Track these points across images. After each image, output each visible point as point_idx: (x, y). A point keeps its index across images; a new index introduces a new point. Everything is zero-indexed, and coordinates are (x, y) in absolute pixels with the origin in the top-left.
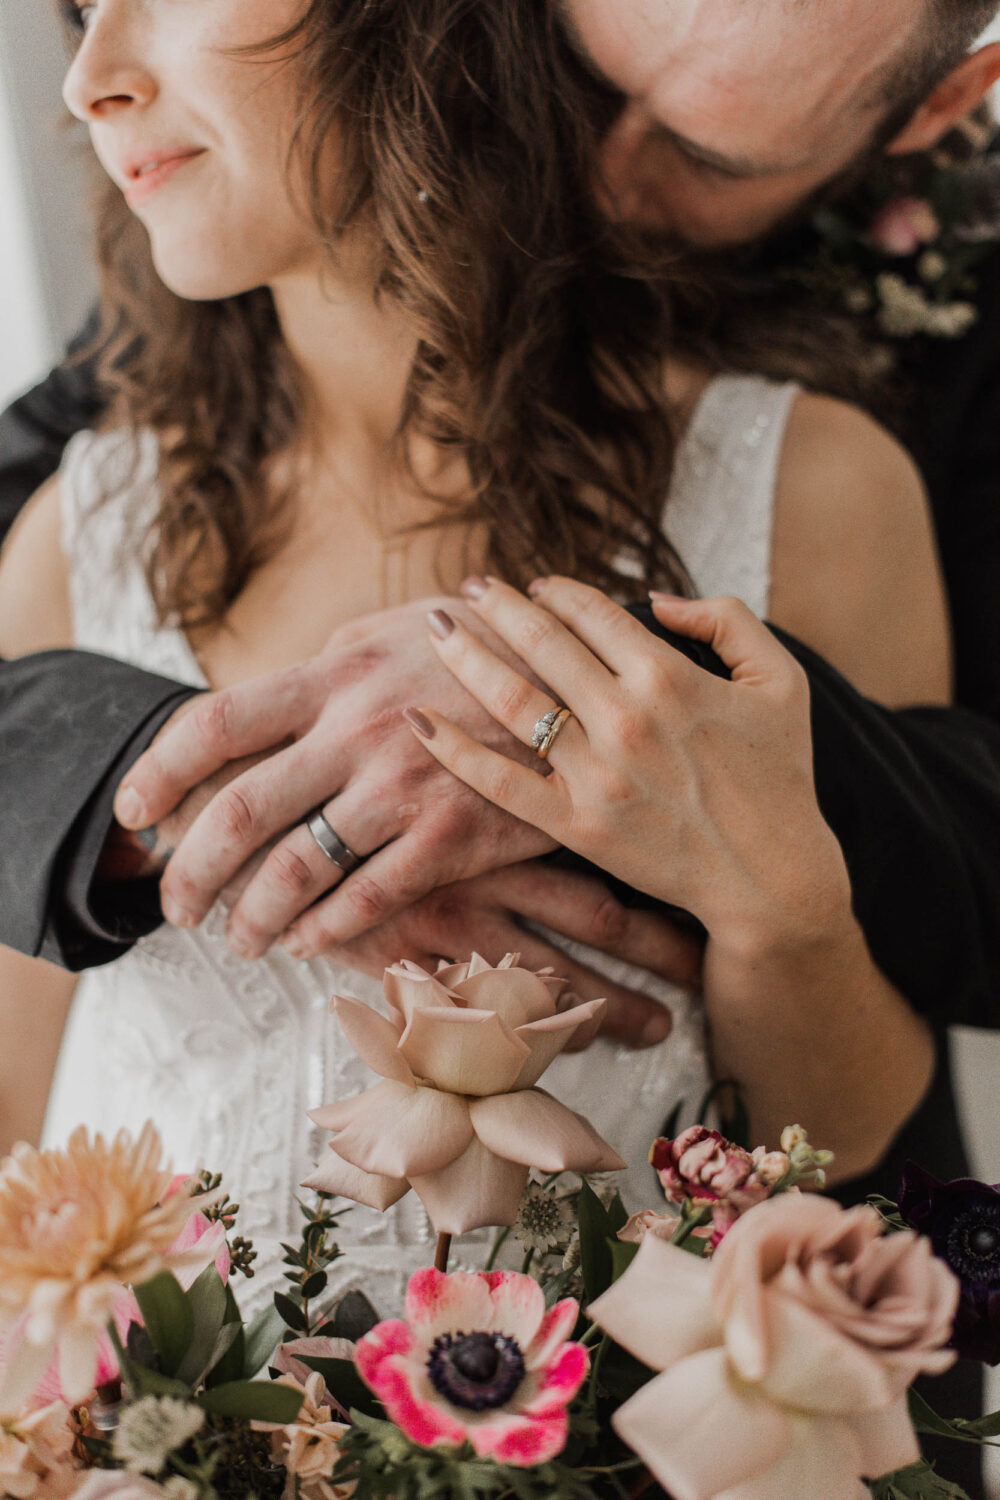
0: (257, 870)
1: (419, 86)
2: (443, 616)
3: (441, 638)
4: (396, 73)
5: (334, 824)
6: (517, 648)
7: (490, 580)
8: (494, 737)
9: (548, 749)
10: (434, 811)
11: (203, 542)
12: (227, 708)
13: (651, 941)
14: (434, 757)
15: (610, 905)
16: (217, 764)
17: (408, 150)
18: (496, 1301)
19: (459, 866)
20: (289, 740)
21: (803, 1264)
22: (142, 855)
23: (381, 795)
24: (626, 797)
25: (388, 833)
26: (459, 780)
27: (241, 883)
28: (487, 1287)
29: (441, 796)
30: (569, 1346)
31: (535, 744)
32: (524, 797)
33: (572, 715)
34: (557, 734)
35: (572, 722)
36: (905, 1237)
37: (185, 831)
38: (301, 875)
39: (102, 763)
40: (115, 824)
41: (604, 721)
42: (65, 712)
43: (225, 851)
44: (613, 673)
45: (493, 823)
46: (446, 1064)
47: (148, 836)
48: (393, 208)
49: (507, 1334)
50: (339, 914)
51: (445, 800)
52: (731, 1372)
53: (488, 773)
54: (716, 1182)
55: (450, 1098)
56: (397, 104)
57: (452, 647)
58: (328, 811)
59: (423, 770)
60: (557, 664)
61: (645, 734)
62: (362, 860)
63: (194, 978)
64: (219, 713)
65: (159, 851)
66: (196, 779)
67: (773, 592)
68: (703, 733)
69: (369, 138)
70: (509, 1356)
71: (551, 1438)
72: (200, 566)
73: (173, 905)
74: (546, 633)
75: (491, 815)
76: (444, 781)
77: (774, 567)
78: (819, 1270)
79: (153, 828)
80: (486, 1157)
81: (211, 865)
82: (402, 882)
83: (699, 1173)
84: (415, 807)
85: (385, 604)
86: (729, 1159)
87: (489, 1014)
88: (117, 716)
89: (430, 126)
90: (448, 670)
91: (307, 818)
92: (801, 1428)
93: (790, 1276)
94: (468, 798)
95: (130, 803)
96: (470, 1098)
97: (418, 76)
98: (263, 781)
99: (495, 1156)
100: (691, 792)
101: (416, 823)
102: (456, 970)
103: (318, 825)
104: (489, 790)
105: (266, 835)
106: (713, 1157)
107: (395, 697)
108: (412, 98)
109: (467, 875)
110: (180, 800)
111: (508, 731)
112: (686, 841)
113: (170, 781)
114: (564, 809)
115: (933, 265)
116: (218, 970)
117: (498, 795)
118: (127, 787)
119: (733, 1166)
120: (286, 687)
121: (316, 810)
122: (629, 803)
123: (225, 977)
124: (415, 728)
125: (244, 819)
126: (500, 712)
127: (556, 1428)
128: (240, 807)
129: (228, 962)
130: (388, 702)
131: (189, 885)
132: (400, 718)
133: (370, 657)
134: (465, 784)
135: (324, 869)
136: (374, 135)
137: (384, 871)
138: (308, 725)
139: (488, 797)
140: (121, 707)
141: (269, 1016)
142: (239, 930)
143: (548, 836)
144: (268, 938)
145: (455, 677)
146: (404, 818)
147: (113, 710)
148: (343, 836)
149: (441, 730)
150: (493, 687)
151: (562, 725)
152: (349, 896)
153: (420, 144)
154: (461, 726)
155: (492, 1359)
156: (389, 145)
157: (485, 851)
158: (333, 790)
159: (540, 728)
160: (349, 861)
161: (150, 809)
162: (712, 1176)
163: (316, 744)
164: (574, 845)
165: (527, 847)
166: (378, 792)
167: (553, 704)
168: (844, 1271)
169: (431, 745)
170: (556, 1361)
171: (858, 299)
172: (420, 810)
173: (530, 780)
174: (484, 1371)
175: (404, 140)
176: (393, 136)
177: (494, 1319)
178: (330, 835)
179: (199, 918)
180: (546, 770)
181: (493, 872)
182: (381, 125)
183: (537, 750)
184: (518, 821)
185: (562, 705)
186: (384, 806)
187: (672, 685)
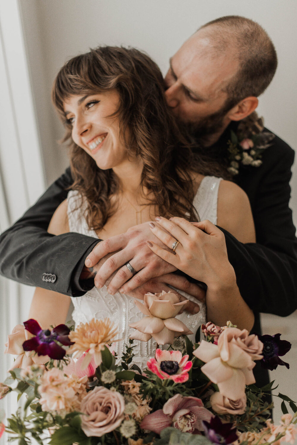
0: (114, 276)
1: (143, 118)
2: (152, 224)
3: (152, 228)
4: (138, 115)
5: (131, 265)
6: (167, 230)
7: (161, 217)
8: (164, 247)
9: (175, 249)
10: (152, 262)
11: (97, 213)
12: (109, 242)
13: (195, 290)
14: (152, 251)
15: (187, 281)
16: (106, 254)
17: (143, 130)
18: (172, 356)
19: (157, 273)
20: (121, 249)
21: (236, 339)
22: (89, 273)
23: (142, 258)
24: (191, 258)
25: (142, 267)
26: (157, 255)
27: (111, 279)
28: (170, 353)
29: (153, 259)
30: (188, 362)
31: (173, 248)
32: (171, 259)
33: (180, 243)
34: (177, 246)
35: (180, 244)
36: (253, 335)
37: (100, 268)
38: (124, 275)
39: (82, 253)
40: (85, 266)
41: (186, 243)
42: (73, 244)
43: (109, 271)
44: (187, 234)
45: (164, 264)
46: (159, 312)
47: (91, 269)
48: (141, 142)
49: (175, 361)
50: (132, 284)
51: (154, 260)
52: (222, 361)
53: (164, 254)
54: (215, 331)
55: (159, 319)
56: (139, 121)
57: (154, 230)
58: (130, 262)
59: (150, 254)
60: (176, 233)
61: (194, 246)
62: (137, 273)
63: (98, 301)
64: (107, 243)
65: (94, 271)
66: (103, 257)
67: (217, 220)
68: (206, 245)
69: (134, 128)
70: (176, 364)
71: (186, 378)
72: (97, 218)
73: (97, 283)
74: (174, 226)
75: (163, 263)
76: (154, 256)
77: (218, 216)
78: (239, 339)
79: (92, 267)
80: (167, 330)
81: (105, 274)
82: (145, 276)
83: (211, 330)
84: (148, 261)
85: (137, 224)
86: (217, 327)
87: (168, 301)
88: (85, 244)
89: (147, 124)
90: (154, 234)
91: (126, 264)
92: (235, 372)
93: (234, 340)
94: (159, 259)
95: (88, 262)
96: (163, 319)
97: (142, 115)
98: (116, 257)
99: (169, 330)
100: (204, 256)
101: (148, 265)
102: (159, 294)
103: (128, 265)
104: (163, 257)
105: (117, 267)
106: (214, 327)
107: (143, 240)
108: (142, 119)
109: (158, 276)
110: (99, 261)
111: (167, 246)
112: (203, 267)
113: (97, 257)
114: (179, 261)
115: (253, 152)
116: (103, 299)
117: (165, 258)
118: (87, 259)
119: (218, 328)
120: (121, 238)
121: (128, 262)
122: (192, 260)
123: (105, 301)
124: (149, 245)
125: (113, 264)
126: (165, 242)
127: (186, 376)
128: (112, 262)
129: (105, 297)
130: (142, 241)
131: (101, 279)
132: (145, 244)
133: (138, 232)
134: (159, 256)
135: (130, 274)
136: (135, 128)
137: (142, 274)
138: (125, 246)
139: (163, 259)
140: (86, 243)
141: (113, 309)
142: (111, 288)
143: (175, 267)
144: (117, 290)
145: (155, 236)
146: (146, 263)
147: (84, 243)
148: (134, 267)
149: (154, 245)
150: (164, 237)
151: (178, 245)
152: (134, 280)
153: (145, 128)
154: (157, 245)
155: (173, 365)
156: (138, 129)
157: (162, 271)
158: (131, 258)
159: (174, 245)
160: (135, 273)
161: (92, 263)
162: (214, 330)
163: (127, 249)
164: (181, 269)
165: (171, 269)
166: (140, 258)
167: (176, 240)
168: (243, 340)
169: (152, 249)
170: (185, 365)
171: (238, 158)
172: (149, 262)
173: (172, 255)
174: (172, 367)
175: (141, 128)
176: (139, 127)
177: (172, 359)
178: (131, 267)
179: (103, 286)
180: (175, 253)
181: (163, 275)
182: (136, 126)
183: (173, 249)
184: (169, 264)
185: (178, 241)
186: (142, 261)
187: (199, 236)
